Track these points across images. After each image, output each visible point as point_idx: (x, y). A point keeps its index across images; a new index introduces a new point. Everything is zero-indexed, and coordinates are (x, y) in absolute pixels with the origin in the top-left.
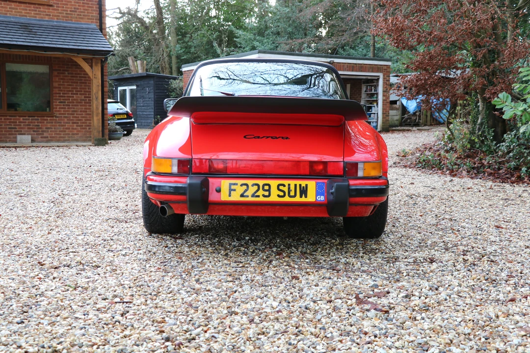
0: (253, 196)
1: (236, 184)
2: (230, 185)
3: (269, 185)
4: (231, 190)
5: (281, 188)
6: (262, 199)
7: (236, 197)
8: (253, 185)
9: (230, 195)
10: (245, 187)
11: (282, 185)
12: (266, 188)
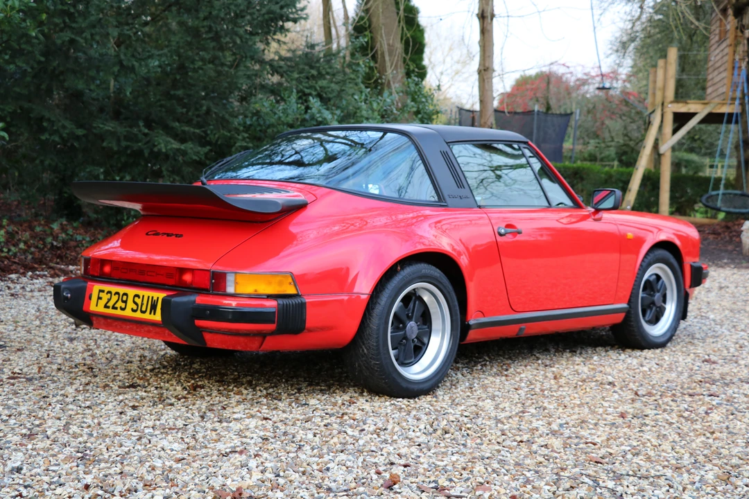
0: (114, 308)
1: (103, 291)
2: (100, 291)
3: (127, 295)
4: (99, 298)
5: (136, 299)
6: (118, 312)
7: (100, 307)
8: (116, 293)
9: (97, 305)
11: (137, 296)
12: (125, 298)
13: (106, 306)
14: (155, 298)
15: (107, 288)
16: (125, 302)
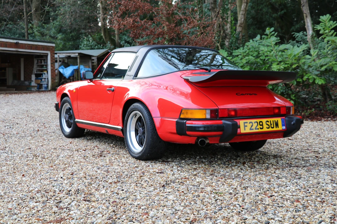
0: (256, 129)
1: (247, 123)
2: (245, 123)
3: (262, 122)
4: (245, 126)
5: (267, 123)
6: (260, 130)
7: (248, 130)
8: (255, 123)
9: (245, 130)
10: (251, 124)
11: (268, 121)
12: (261, 123)
13: (251, 129)
14: (276, 121)
15: (248, 121)
16: (262, 125)
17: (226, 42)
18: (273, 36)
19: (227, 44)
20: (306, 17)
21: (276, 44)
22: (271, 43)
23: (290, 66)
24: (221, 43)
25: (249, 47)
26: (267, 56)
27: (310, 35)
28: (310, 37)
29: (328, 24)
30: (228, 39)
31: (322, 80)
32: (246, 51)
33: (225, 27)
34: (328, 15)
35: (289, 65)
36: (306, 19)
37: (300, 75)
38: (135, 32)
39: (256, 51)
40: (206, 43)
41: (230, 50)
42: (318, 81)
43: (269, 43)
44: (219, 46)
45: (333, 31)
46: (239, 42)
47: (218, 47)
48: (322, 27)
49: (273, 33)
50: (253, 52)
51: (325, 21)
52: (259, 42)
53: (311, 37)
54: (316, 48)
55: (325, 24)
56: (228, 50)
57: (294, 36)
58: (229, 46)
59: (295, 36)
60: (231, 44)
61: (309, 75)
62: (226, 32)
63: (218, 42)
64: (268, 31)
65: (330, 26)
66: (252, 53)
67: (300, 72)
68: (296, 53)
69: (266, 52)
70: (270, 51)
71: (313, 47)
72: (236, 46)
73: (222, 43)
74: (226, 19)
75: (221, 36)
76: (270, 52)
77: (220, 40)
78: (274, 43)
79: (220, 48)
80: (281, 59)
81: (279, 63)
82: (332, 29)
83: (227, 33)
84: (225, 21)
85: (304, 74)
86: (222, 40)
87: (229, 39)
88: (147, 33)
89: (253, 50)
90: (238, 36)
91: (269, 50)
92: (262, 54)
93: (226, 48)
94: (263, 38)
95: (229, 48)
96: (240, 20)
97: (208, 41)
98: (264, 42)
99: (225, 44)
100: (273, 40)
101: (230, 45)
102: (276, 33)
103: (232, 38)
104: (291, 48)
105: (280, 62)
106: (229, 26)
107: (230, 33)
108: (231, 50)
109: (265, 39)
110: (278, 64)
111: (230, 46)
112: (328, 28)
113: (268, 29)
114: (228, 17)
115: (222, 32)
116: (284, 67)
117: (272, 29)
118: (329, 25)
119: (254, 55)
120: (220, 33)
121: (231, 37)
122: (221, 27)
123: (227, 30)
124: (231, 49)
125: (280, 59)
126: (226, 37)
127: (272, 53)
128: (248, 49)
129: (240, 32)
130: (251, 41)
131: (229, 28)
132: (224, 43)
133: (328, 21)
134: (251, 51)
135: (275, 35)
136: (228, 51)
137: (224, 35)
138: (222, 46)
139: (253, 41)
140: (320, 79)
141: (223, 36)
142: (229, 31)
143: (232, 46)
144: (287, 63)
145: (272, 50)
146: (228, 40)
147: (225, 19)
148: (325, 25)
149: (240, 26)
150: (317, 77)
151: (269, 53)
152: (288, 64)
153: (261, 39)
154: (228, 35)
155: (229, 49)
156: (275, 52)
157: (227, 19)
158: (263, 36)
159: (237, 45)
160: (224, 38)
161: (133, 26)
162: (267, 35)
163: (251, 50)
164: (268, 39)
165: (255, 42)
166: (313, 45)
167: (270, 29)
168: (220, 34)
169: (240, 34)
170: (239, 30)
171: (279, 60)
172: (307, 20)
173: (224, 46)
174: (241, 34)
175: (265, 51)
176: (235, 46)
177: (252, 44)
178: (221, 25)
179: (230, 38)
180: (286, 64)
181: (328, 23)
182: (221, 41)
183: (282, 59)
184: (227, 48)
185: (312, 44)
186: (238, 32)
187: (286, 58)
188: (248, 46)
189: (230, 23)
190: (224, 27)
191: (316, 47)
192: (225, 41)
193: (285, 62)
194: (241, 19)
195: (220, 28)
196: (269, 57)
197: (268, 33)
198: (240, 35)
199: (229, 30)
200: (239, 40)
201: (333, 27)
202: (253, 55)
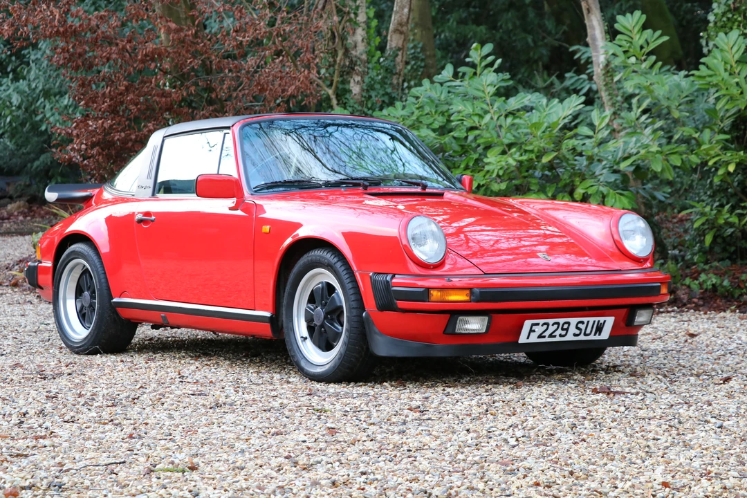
17: (352, 84)
18: (489, 69)
19: (355, 89)
20: (589, 11)
21: (498, 94)
22: (483, 91)
23: (537, 157)
24: (337, 88)
25: (420, 100)
26: (472, 128)
27: (601, 66)
28: (599, 70)
29: (639, 39)
30: (358, 75)
31: (622, 198)
32: (413, 113)
33: (350, 41)
34: (638, 13)
35: (533, 156)
36: (589, 17)
37: (566, 185)
38: (68, 51)
39: (442, 113)
40: (293, 87)
41: (366, 110)
42: (613, 200)
43: (479, 90)
44: (333, 97)
45: (653, 58)
46: (395, 82)
47: (328, 99)
48: (620, 46)
49: (491, 58)
50: (432, 117)
51: (631, 31)
52: (449, 87)
53: (603, 72)
54: (618, 104)
55: (630, 40)
56: (360, 108)
57: (576, 57)
58: (362, 96)
59: (579, 59)
60: (368, 91)
61: (589, 182)
62: (353, 52)
63: (328, 83)
64: (476, 53)
65: (645, 46)
66: (428, 119)
67: (566, 177)
68: (554, 118)
69: (470, 116)
70: (480, 112)
71: (611, 99)
72: (387, 94)
73: (341, 86)
74: (352, 16)
75: (336, 67)
76: (481, 117)
77: (336, 79)
78: (492, 90)
79: (334, 102)
80: (513, 138)
81: (507, 149)
82: (649, 54)
83: (356, 56)
84: (350, 20)
85: (577, 180)
86: (340, 79)
87: (363, 74)
88: (110, 54)
89: (433, 111)
90: (392, 64)
91: (478, 111)
92: (459, 122)
93: (352, 101)
94: (460, 74)
95: (361, 104)
96: (397, 12)
97: (298, 83)
98: (465, 85)
99: (350, 91)
100: (488, 83)
101: (364, 94)
102: (499, 61)
103: (370, 71)
104: (541, 105)
105: (510, 146)
106: (360, 34)
107: (364, 57)
108: (369, 109)
109: (467, 77)
110: (504, 153)
111: (365, 97)
112: (638, 49)
113: (476, 49)
114: (357, 8)
115: (340, 53)
116: (519, 161)
117: (489, 47)
118: (642, 42)
119: (436, 125)
120: (333, 57)
121: (368, 68)
122: (337, 40)
123: (355, 47)
124: (369, 106)
125: (508, 138)
126: (353, 69)
127: (487, 118)
128: (417, 106)
129: (399, 49)
130: (426, 82)
131: (363, 40)
132: (347, 87)
133: (639, 31)
134: (427, 114)
135: (496, 66)
136: (361, 111)
137: (347, 63)
138: (342, 94)
139: (432, 82)
140: (618, 196)
141: (344, 65)
142: (360, 50)
143: (370, 97)
144: (527, 148)
145: (486, 112)
146: (358, 78)
147: (349, 13)
148: (631, 43)
149: (396, 30)
150: (611, 191)
151: (476, 119)
152: (532, 151)
153: (456, 75)
154: (358, 63)
155: (362, 107)
156: (496, 118)
157: (356, 15)
158: (462, 69)
159: (389, 90)
160: (348, 71)
161: (61, 29)
162: (474, 66)
163: (426, 112)
164: (476, 79)
165: (438, 85)
166: (609, 95)
167: (481, 48)
168: (335, 61)
169: (397, 55)
170: (394, 45)
171: (506, 141)
172: (590, 21)
173: (347, 96)
174: (403, 57)
175: (464, 114)
176: (383, 95)
177: (429, 93)
178: (336, 34)
179: (364, 72)
180: (526, 151)
181: (638, 36)
182: (338, 81)
183: (514, 136)
184: (355, 103)
185: (607, 93)
186: (391, 49)
187: (526, 134)
188: (417, 98)
189: (364, 25)
190: (347, 40)
191: (617, 101)
192: (349, 82)
193: (523, 146)
194: (402, 8)
195: (334, 43)
196: (477, 132)
197: (477, 60)
198: (399, 59)
199: (361, 48)
200: (396, 73)
201: (652, 46)
202: (431, 124)
